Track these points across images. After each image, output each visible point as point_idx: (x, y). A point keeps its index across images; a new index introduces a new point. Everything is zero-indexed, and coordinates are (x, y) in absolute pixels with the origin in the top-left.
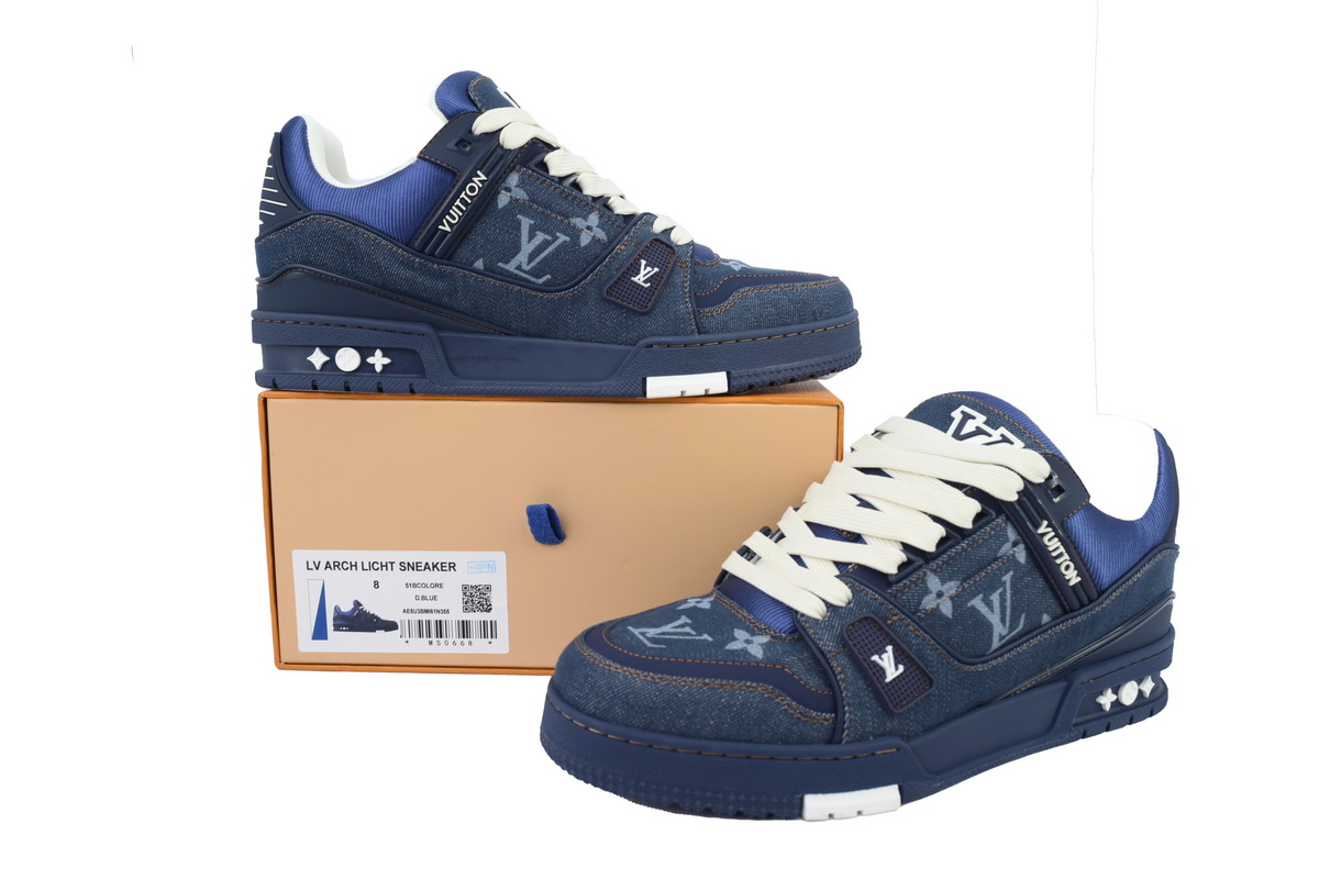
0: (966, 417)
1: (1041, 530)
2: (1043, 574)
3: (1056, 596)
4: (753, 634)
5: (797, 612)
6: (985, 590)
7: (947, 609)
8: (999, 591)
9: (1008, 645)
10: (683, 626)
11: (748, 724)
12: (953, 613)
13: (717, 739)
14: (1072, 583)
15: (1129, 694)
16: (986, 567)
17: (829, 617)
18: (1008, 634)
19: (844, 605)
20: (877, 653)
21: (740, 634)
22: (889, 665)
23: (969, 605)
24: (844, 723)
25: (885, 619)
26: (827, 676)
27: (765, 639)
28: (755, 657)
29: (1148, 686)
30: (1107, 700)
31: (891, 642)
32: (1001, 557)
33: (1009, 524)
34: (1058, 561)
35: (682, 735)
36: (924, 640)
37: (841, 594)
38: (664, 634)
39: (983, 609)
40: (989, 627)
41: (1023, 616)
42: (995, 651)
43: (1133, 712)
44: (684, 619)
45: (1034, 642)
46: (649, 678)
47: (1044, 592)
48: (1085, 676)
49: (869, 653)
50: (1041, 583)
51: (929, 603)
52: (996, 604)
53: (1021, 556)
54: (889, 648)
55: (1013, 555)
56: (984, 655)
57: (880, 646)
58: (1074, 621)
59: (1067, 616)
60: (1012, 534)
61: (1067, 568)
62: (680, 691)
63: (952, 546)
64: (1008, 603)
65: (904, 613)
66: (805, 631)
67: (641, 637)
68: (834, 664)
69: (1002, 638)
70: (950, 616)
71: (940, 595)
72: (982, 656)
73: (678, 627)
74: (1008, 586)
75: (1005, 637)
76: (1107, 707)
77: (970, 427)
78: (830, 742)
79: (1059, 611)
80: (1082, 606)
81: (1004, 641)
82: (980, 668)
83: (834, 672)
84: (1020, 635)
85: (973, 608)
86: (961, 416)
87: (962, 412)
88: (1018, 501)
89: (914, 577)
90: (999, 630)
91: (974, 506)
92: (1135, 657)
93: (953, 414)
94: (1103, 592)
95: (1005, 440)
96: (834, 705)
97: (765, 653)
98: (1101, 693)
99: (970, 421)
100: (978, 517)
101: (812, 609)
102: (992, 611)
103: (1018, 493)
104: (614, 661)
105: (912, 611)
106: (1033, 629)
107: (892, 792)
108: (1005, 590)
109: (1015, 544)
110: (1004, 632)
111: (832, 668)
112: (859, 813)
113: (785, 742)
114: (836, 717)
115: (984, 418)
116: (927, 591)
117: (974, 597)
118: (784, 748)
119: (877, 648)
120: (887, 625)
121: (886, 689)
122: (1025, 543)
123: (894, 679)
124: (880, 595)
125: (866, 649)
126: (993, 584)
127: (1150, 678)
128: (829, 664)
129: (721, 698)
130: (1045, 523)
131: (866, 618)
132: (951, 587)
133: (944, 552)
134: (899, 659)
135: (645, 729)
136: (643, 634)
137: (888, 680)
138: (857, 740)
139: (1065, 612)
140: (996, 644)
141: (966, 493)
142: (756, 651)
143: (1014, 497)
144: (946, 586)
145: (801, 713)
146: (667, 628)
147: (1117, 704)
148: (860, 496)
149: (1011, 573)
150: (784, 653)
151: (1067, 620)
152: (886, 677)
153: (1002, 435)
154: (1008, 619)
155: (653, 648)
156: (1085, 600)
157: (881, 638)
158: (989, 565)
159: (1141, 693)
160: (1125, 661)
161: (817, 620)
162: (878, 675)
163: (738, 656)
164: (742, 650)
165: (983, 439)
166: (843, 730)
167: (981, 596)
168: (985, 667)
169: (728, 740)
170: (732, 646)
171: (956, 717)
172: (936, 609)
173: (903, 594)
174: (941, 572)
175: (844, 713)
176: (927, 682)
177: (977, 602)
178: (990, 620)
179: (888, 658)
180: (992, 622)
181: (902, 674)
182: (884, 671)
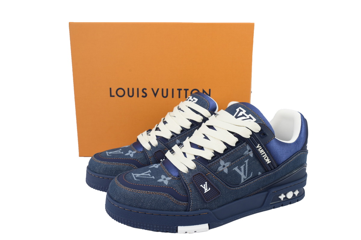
0: (240, 111)
1: (258, 147)
2: (258, 160)
3: (263, 167)
4: (167, 177)
5: (180, 171)
6: (239, 165)
7: (226, 171)
8: (244, 165)
9: (246, 182)
10: (148, 173)
11: (160, 205)
12: (228, 172)
13: (151, 209)
14: (268, 163)
15: (290, 195)
16: (239, 158)
17: (189, 173)
18: (247, 178)
19: (194, 169)
20: (202, 184)
21: (163, 177)
22: (206, 188)
23: (233, 170)
24: (190, 205)
25: (206, 174)
26: (186, 191)
27: (170, 178)
28: (165, 184)
29: (297, 193)
30: (282, 197)
31: (207, 181)
32: (244, 155)
33: (247, 145)
34: (263, 156)
35: (140, 208)
36: (217, 180)
37: (193, 166)
38: (141, 176)
39: (238, 171)
40: (240, 176)
41: (252, 173)
42: (242, 183)
43: (291, 201)
44: (149, 171)
45: (256, 180)
46: (131, 191)
47: (259, 166)
48: (274, 190)
49: (199, 184)
50: (258, 163)
51: (220, 169)
52: (243, 169)
53: (251, 155)
54: (206, 183)
55: (249, 154)
56: (238, 185)
57: (203, 182)
58: (269, 174)
60: (248, 148)
61: (266, 158)
62: (140, 194)
63: (228, 152)
64: (247, 169)
65: (212, 172)
66: (181, 176)
67: (134, 177)
68: (189, 187)
69: (244, 179)
70: (227, 173)
71: (224, 166)
72: (238, 184)
73: (146, 174)
75: (246, 179)
76: (282, 199)
77: (241, 114)
78: (186, 211)
79: (264, 171)
80: (272, 170)
81: (245, 180)
82: (237, 188)
83: (188, 190)
84: (251, 178)
86: (239, 110)
87: (239, 109)
88: (250, 138)
89: (216, 161)
90: (243, 177)
91: (236, 140)
92: (291, 184)
93: (237, 110)
94: (279, 166)
95: (250, 118)
96: (187, 200)
97: (168, 183)
98: (280, 195)
99: (241, 112)
100: (237, 143)
101: (184, 170)
102: (241, 171)
103: (250, 135)
104: (123, 185)
105: (215, 171)
106: (255, 176)
107: (206, 225)
108: (246, 165)
109: (249, 151)
110: (245, 178)
111: (188, 188)
112: (195, 232)
113: (172, 211)
114: (188, 203)
115: (245, 111)
116: (220, 165)
117: (235, 167)
118: (171, 212)
119: (202, 183)
120: (206, 176)
121: (204, 195)
122: (253, 151)
123: (207, 192)
124: (204, 166)
125: (199, 183)
126: (242, 163)
127: (297, 190)
128: (187, 187)
129: (152, 197)
130: (259, 145)
131: (199, 174)
132: (228, 164)
133: (226, 153)
134: (209, 186)
135: (129, 205)
136: (135, 176)
137: (205, 192)
138: (195, 210)
139: (266, 171)
140: (242, 181)
141: (234, 135)
142: (166, 182)
143: (249, 137)
144: (226, 164)
145: (177, 202)
146: (143, 174)
147: (286, 198)
148: (205, 135)
149: (248, 160)
150: (174, 183)
151: (267, 174)
153: (250, 117)
154: (246, 174)
155: (136, 180)
156: (273, 168)
157: (204, 180)
158: (240, 157)
159: (294, 195)
160: (288, 186)
161: (185, 173)
162: (202, 191)
163: (160, 184)
164: (162, 182)
165: (244, 118)
166: (190, 207)
167: (237, 167)
168: (239, 188)
169: (154, 210)
170: (160, 181)
171: (229, 203)
172: (223, 171)
173: (212, 166)
174: (224, 159)
175: (190, 202)
176: (218, 193)
177: (236, 169)
178: (240, 174)
179: (206, 185)
180: (241, 175)
181: (210, 190)
182: (204, 189)
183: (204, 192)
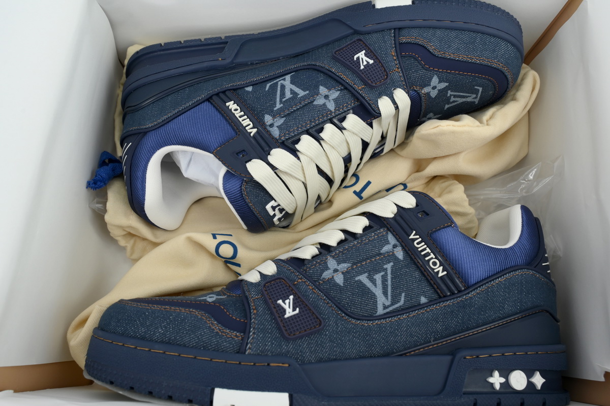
3: (430, 285)
6: (370, 271)
7: (339, 279)
8: (381, 274)
9: (391, 313)
12: (344, 283)
14: (440, 275)
15: (518, 380)
16: (371, 258)
17: (261, 282)
18: (391, 305)
19: (271, 275)
20: (281, 298)
22: (289, 309)
23: (357, 279)
24: (249, 339)
25: (293, 281)
26: (245, 310)
28: (208, 301)
29: (538, 380)
30: (496, 380)
31: (294, 294)
32: (382, 253)
33: (389, 232)
34: (427, 258)
36: (319, 296)
39: (368, 283)
40: (373, 297)
41: (403, 295)
42: (380, 315)
45: (414, 313)
47: (420, 281)
49: (276, 298)
50: (417, 274)
51: (327, 275)
52: (379, 282)
53: (400, 255)
54: (291, 297)
55: (393, 253)
56: (369, 315)
57: (285, 295)
58: (446, 303)
59: (441, 300)
60: (392, 239)
64: (389, 282)
65: (307, 279)
68: (252, 304)
69: (385, 307)
70: (342, 285)
71: (336, 271)
74: (389, 272)
75: (389, 306)
76: (497, 387)
78: (237, 352)
79: (433, 295)
81: (388, 310)
82: (365, 323)
83: (250, 309)
84: (401, 308)
85: (360, 281)
88: (394, 218)
89: (318, 260)
91: (365, 222)
94: (469, 287)
96: (244, 327)
97: (214, 300)
98: (490, 374)
100: (367, 228)
102: (375, 285)
103: (393, 213)
105: (315, 281)
106: (414, 306)
108: (386, 273)
110: (388, 303)
111: (249, 306)
114: (245, 335)
116: (327, 268)
117: (361, 274)
119: (282, 296)
120: (294, 285)
121: (284, 321)
122: (402, 246)
123: (291, 317)
124: (293, 268)
125: (274, 295)
126: (377, 268)
127: (539, 374)
130: (414, 232)
132: (344, 267)
133: (342, 247)
134: (297, 304)
137: (286, 316)
138: (258, 354)
139: (440, 297)
140: (380, 310)
142: (211, 299)
143: (390, 216)
144: (341, 266)
145: (219, 330)
147: (507, 385)
149: (392, 264)
151: (441, 302)
152: (285, 314)
154: (389, 293)
156: (454, 290)
157: (287, 291)
158: (374, 256)
159: (531, 384)
161: (252, 283)
162: (280, 313)
164: (203, 299)
166: (247, 344)
167: (366, 274)
168: (370, 323)
172: (332, 279)
173: (310, 269)
174: (337, 257)
175: (250, 332)
176: (318, 323)
177: (363, 278)
178: (374, 292)
179: (289, 303)
180: (377, 294)
181: (297, 314)
182: (284, 311)
183: (284, 315)
